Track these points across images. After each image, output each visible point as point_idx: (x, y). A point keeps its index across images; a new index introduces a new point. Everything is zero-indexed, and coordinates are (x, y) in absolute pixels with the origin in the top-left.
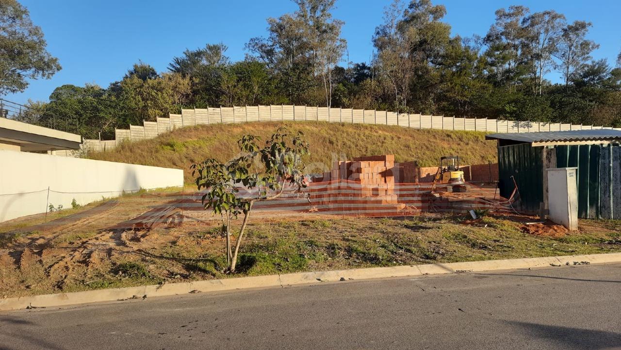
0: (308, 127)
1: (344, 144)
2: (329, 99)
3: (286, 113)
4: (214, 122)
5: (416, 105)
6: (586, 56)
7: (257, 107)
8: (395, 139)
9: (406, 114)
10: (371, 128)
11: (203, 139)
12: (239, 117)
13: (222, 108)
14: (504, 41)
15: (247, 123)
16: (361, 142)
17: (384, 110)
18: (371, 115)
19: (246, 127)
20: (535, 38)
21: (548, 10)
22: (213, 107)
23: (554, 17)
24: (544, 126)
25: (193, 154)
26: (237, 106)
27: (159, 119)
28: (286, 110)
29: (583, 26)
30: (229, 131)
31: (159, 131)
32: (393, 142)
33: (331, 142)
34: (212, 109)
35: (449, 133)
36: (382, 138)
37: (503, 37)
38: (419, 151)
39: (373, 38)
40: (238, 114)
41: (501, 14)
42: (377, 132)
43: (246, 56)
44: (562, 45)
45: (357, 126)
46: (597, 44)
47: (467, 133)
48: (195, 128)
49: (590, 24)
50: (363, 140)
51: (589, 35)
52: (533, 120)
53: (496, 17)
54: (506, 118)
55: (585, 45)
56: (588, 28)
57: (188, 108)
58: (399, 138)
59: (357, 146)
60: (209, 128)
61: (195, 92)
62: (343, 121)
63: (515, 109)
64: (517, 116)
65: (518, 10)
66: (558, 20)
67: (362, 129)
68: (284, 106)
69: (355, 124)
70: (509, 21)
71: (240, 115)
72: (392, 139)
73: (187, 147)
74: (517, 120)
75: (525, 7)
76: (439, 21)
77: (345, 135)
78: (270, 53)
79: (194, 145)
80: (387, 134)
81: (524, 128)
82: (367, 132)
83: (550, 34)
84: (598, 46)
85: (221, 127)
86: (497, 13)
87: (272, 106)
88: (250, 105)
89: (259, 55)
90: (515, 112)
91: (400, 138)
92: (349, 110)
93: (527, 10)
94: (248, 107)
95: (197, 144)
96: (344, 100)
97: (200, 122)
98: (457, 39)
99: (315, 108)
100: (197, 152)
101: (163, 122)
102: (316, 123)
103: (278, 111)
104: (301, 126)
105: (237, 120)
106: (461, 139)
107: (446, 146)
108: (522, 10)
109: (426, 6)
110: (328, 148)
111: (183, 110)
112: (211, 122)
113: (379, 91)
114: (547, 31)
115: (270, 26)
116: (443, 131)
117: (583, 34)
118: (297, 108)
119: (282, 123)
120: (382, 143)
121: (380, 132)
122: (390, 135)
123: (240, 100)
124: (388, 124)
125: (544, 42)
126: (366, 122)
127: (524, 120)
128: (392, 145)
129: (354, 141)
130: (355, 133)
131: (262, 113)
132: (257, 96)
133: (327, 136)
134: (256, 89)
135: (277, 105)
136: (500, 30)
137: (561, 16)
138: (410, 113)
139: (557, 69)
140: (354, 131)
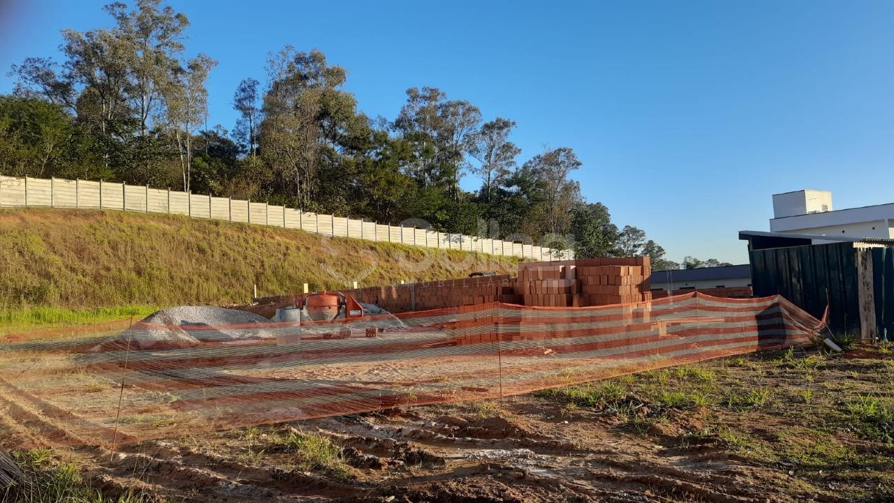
0: (153, 224)
1: (223, 255)
2: (187, 180)
3: (108, 195)
5: (323, 202)
6: (511, 160)
7: (49, 181)
8: (303, 249)
9: (313, 214)
10: (263, 231)
12: (10, 196)
14: (417, 128)
15: (28, 209)
16: (251, 252)
17: (280, 205)
18: (259, 211)
19: (28, 217)
20: (451, 132)
21: (462, 101)
23: (469, 110)
26: (6, 175)
28: (108, 192)
32: (300, 254)
33: (201, 251)
35: (373, 245)
36: (283, 248)
37: (417, 124)
39: (237, 96)
41: (413, 95)
42: (273, 238)
43: (15, 86)
44: (482, 144)
45: (241, 227)
46: (519, 148)
47: (394, 246)
49: (514, 123)
50: (254, 250)
51: (512, 137)
52: (465, 233)
53: (408, 97)
54: (437, 229)
55: (507, 147)
56: (512, 129)
58: (308, 249)
59: (246, 258)
62: (214, 216)
63: (448, 217)
64: (448, 227)
65: (433, 95)
66: (473, 114)
67: (249, 231)
68: (104, 184)
69: (235, 223)
70: (425, 104)
71: (14, 192)
72: (298, 249)
74: (448, 232)
75: (441, 91)
76: (337, 88)
77: (223, 239)
78: (62, 89)
80: (288, 241)
82: (258, 237)
83: (465, 132)
84: (520, 150)
86: (409, 92)
87: (81, 182)
88: (34, 177)
89: (41, 90)
90: (446, 221)
92: (224, 201)
93: (443, 95)
94: (29, 179)
96: (212, 183)
98: (363, 118)
99: (164, 192)
102: (167, 218)
103: (92, 190)
104: (140, 220)
105: (6, 202)
108: (438, 94)
109: (319, 65)
110: (197, 260)
113: (270, 176)
114: (462, 124)
115: (65, 44)
116: (364, 241)
117: (506, 134)
118: (130, 189)
119: (102, 213)
120: (285, 255)
121: (277, 238)
122: (293, 243)
123: (13, 164)
124: (288, 226)
125: (458, 138)
126: (253, 221)
127: (455, 232)
128: (299, 259)
129: (240, 249)
130: (239, 237)
131: (58, 192)
132: (50, 160)
133: (193, 240)
134: (49, 148)
135: (89, 180)
136: (412, 114)
137: (475, 110)
138: (318, 212)
139: (475, 173)
140: (236, 234)
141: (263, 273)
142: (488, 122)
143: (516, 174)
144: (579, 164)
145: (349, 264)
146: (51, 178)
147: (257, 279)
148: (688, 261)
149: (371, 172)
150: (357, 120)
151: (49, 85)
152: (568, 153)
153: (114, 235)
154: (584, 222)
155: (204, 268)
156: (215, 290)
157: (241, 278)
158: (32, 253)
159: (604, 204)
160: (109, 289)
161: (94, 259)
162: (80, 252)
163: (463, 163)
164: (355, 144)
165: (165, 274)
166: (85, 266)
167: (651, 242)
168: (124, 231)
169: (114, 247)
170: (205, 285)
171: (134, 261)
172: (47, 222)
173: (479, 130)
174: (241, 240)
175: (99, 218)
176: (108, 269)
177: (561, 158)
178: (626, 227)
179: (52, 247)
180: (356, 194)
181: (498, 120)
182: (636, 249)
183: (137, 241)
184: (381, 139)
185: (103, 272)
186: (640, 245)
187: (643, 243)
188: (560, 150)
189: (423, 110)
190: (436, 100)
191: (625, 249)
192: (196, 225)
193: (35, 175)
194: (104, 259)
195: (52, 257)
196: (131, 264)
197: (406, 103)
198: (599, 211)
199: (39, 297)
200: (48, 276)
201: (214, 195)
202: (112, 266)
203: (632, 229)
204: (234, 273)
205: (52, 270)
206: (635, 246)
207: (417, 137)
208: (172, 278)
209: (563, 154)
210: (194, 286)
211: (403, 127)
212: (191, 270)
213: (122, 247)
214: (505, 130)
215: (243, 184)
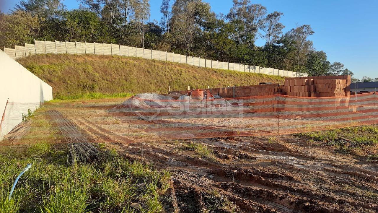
0: (130, 61)
1: (157, 74)
2: (143, 43)
3: (114, 50)
4: (61, 53)
5: (195, 52)
6: (280, 31)
7: (93, 44)
8: (187, 72)
9: (192, 57)
10: (172, 64)
11: (55, 64)
12: (80, 50)
13: (67, 42)
14: (237, 18)
15: (86, 55)
16: (167, 73)
17: (178, 53)
18: (171, 56)
19: (86, 58)
20: (252, 19)
21: (258, 4)
22: (59, 40)
23: (261, 8)
24: (262, 69)
25: (49, 75)
26: (78, 41)
27: (16, 46)
28: (114, 48)
29: (278, 14)
30: (74, 60)
31: (17, 56)
32: (186, 74)
33: (149, 72)
34: (59, 42)
35: (216, 70)
36: (180, 71)
37: (237, 16)
38: (202, 81)
39: (161, 6)
40: (79, 48)
41: (236, 2)
42: (176, 67)
43: (79, 6)
44: (267, 24)
45: (163, 63)
46: (284, 25)
47: (225, 71)
48: (47, 56)
49: (282, 14)
50: (168, 72)
51: (281, 20)
52: (257, 65)
53: (233, 3)
54: (244, 64)
55: (278, 25)
56: (281, 16)
57: (39, 40)
59: (165, 75)
60: (58, 56)
61: (43, 29)
62: (154, 58)
63: (249, 58)
64: (250, 63)
65: (245, 2)
66: (263, 10)
67: (166, 64)
68: (113, 45)
69: (161, 61)
70: (241, 6)
71: (81, 48)
72: (185, 72)
73: (44, 70)
74: (249, 65)
76: (202, 1)
77: (157, 68)
78: (96, 6)
79: (49, 69)
80: (182, 69)
81: (252, 69)
82: (170, 67)
83: (259, 18)
84: (284, 26)
85: (66, 56)
87: (104, 44)
89: (88, 7)
90: (248, 60)
91: (190, 72)
92: (157, 52)
93: (250, 1)
94: (86, 43)
95: (51, 68)
96: (152, 44)
97: (50, 52)
98: (213, 14)
99: (134, 48)
100: (52, 74)
101: (20, 49)
102: (136, 59)
103: (109, 48)
104: (126, 60)
105: (79, 52)
106: (222, 74)
107: (215, 78)
108: (247, 1)
110: (147, 76)
111: (36, 42)
112: (58, 52)
113: (174, 41)
114: (257, 15)
116: (212, 69)
117: (278, 19)
118: (122, 47)
119: (112, 57)
120: (180, 74)
121: (177, 67)
122: (184, 69)
123: (80, 37)
124: (181, 62)
125: (255, 22)
126: (168, 60)
127: (252, 65)
128: (186, 76)
129: (163, 72)
130: (163, 67)
131: (97, 48)
132: (93, 36)
133: (145, 68)
134: (93, 31)
135: (107, 43)
136: (235, 11)
137: (264, 8)
138: (194, 56)
139: (263, 38)
140: (162, 66)
141: (172, 82)
142: (270, 13)
143: (282, 38)
144: (313, 32)
145: (206, 79)
146: (94, 43)
147: (170, 84)
148: (365, 78)
149: (216, 39)
150: (211, 15)
151: (91, 5)
152: (308, 27)
153: (117, 65)
154: (314, 60)
155: (150, 79)
156: (154, 88)
157: (164, 83)
158: (89, 72)
159: (324, 52)
160: (116, 86)
161: (110, 75)
162: (105, 72)
163: (257, 33)
164: (209, 26)
165: (136, 81)
166: (107, 77)
167: (347, 70)
168: (120, 64)
169: (117, 70)
170: (150, 85)
171: (124, 76)
172: (93, 60)
173: (266, 17)
174: (164, 68)
175: (111, 59)
176: (115, 79)
177: (304, 30)
178: (335, 62)
179: (95, 69)
180: (209, 48)
181: (275, 12)
182: (338, 73)
183: (125, 68)
184: (221, 23)
185: (113, 80)
186: (341, 71)
187: (342, 70)
188: (304, 26)
189: (240, 9)
190: (246, 4)
191: (333, 73)
192: (147, 62)
193: (88, 42)
194: (113, 74)
195: (96, 73)
196: (123, 77)
197: (232, 6)
198: (321, 55)
199: (92, 89)
200: (95, 81)
201: (153, 50)
202: (117, 77)
203: (338, 63)
204: (161, 82)
205: (96, 79)
206: (338, 71)
207: (237, 22)
208: (138, 83)
209: (305, 27)
210: (147, 86)
211: (231, 17)
212: (145, 79)
213: (120, 70)
214: (278, 17)
215: (164, 45)
